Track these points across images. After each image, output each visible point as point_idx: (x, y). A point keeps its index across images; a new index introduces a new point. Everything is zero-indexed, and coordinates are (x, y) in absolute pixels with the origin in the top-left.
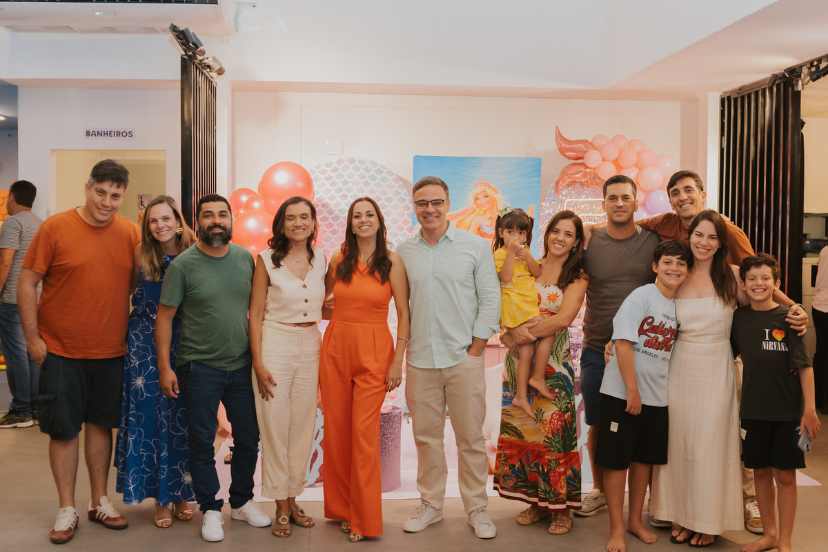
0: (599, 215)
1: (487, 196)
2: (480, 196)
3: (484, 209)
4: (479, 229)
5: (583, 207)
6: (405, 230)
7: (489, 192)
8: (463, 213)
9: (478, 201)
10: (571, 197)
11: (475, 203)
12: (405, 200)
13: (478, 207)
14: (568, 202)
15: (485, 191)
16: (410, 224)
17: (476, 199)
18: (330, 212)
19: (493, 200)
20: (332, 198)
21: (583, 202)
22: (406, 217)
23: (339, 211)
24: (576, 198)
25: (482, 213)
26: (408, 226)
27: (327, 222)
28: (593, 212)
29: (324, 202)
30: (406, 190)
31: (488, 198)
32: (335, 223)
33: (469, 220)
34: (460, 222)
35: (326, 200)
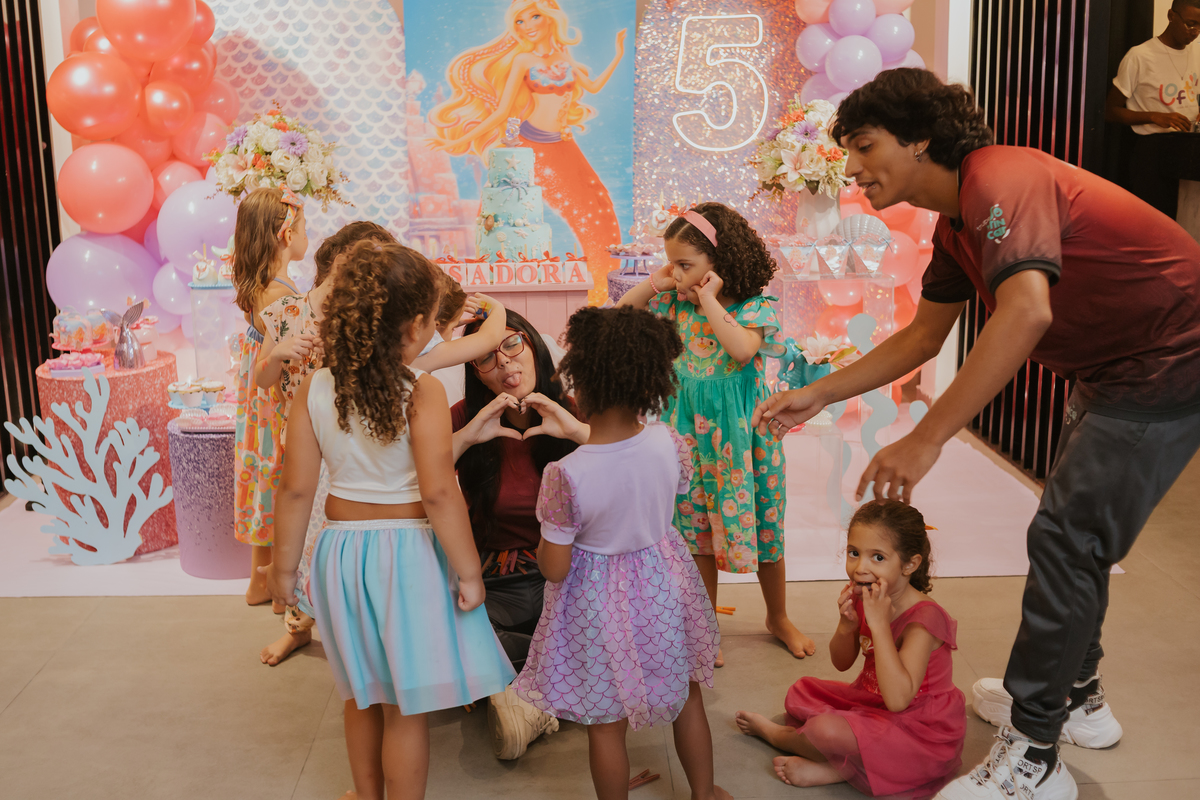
0: (748, 45)
1: (537, 16)
2: (526, 16)
3: (533, 39)
4: (525, 78)
5: (718, 30)
6: (394, 84)
7: (542, 7)
8: (495, 48)
9: (523, 26)
10: (696, 13)
11: (517, 29)
12: (390, 29)
13: (522, 37)
14: (690, 21)
15: (533, 6)
16: (402, 73)
17: (519, 21)
18: (259, 55)
19: (548, 22)
20: (260, 29)
21: (720, 22)
22: (394, 59)
23: (275, 52)
24: (704, 14)
25: (530, 47)
26: (399, 76)
27: (255, 74)
28: (737, 39)
29: (247, 37)
30: (391, 10)
31: (540, 20)
32: (269, 75)
33: (506, 60)
34: (491, 65)
35: (251, 35)
